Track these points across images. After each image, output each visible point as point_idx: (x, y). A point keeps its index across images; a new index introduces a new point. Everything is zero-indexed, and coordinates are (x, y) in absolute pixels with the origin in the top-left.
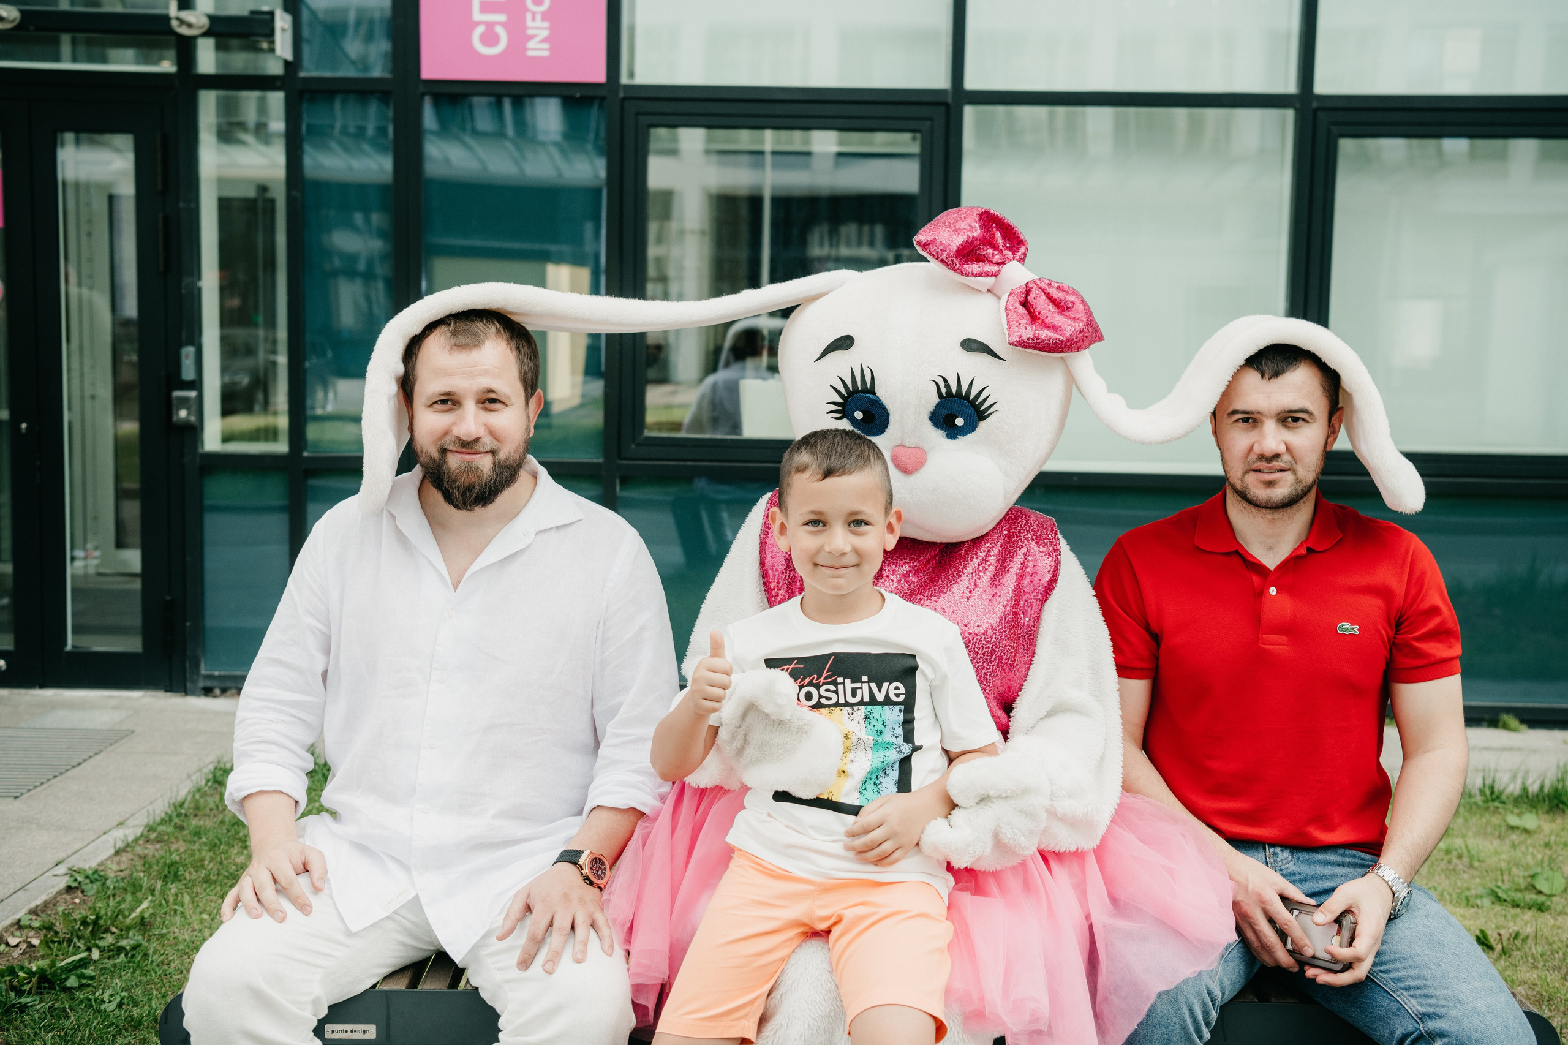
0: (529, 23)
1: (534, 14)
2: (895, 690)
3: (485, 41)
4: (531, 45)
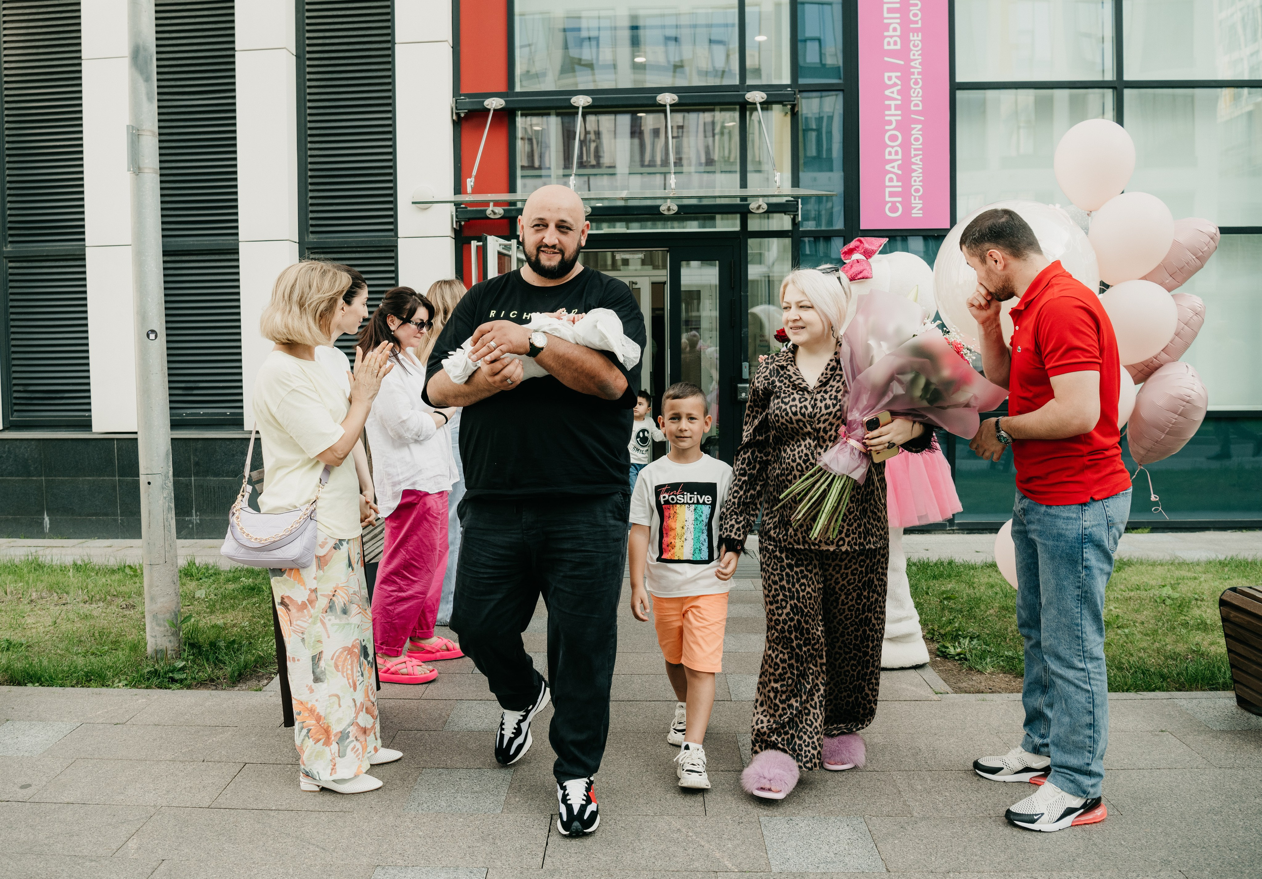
0: (913, 201)
1: (915, 197)
2: (707, 499)
3: (891, 210)
4: (913, 211)
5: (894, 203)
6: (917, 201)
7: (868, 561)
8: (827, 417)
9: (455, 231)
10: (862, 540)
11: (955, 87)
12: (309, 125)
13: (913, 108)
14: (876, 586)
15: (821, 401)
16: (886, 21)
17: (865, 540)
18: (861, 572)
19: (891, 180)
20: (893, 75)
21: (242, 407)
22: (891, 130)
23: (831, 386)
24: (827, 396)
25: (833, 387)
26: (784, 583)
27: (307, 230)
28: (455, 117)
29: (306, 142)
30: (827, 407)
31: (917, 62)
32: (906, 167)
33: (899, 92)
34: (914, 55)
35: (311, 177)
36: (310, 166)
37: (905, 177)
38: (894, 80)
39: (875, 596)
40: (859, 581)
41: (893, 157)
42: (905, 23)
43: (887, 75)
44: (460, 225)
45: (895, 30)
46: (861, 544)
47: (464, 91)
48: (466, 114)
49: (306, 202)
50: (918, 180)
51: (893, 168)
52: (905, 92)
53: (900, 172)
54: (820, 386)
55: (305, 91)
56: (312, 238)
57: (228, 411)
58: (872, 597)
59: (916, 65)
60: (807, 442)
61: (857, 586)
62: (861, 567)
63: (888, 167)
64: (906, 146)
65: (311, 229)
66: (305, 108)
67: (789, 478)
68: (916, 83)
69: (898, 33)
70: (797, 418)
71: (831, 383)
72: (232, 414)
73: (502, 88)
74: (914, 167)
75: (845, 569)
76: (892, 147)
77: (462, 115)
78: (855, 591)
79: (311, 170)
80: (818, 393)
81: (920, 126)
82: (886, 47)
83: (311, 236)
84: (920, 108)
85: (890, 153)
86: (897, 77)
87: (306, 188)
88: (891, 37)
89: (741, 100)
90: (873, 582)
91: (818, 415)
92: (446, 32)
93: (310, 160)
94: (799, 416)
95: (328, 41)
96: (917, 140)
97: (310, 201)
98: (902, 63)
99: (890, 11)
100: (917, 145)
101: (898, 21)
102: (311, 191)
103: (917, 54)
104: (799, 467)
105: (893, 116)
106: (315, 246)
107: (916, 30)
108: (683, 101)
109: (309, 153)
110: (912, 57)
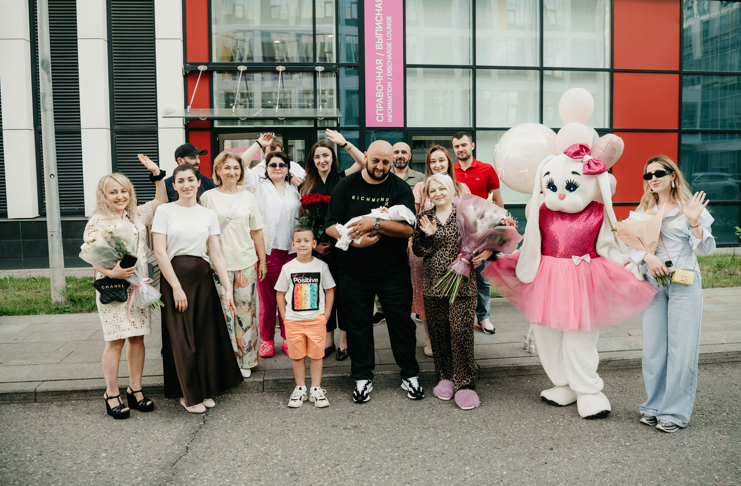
0: (388, 115)
1: (389, 113)
2: (316, 280)
3: (379, 119)
4: (388, 120)
5: (380, 116)
6: (390, 115)
7: (467, 302)
8: (451, 237)
9: (185, 125)
10: (466, 292)
11: (406, 66)
12: (114, 74)
13: (388, 75)
14: (470, 315)
15: (448, 231)
16: (376, 37)
17: (467, 292)
18: (463, 307)
19: (379, 106)
20: (380, 60)
21: (84, 206)
22: (378, 84)
23: (452, 224)
24: (450, 229)
25: (452, 225)
26: (432, 314)
27: (114, 123)
28: (184, 74)
29: (113, 82)
30: (450, 233)
31: (390, 55)
32: (385, 100)
33: (382, 68)
34: (388, 52)
35: (116, 98)
36: (115, 94)
37: (385, 105)
38: (380, 63)
39: (470, 319)
40: (462, 312)
41: (380, 96)
42: (385, 38)
43: (377, 60)
44: (187, 123)
45: (380, 41)
46: (465, 294)
47: (188, 61)
48: (189, 72)
49: (114, 110)
50: (390, 106)
51: (380, 101)
52: (385, 68)
53: (382, 103)
54: (447, 225)
55: (112, 58)
56: (117, 127)
57: (77, 208)
58: (469, 320)
59: (390, 56)
60: (442, 249)
61: (461, 314)
62: (464, 305)
63: (377, 100)
64: (385, 91)
65: (116, 123)
66: (113, 66)
67: (433, 265)
68: (389, 64)
69: (382, 42)
70: (438, 237)
71: (452, 223)
72: (78, 209)
73: (206, 60)
74: (388, 100)
75: (457, 305)
76: (379, 92)
77: (188, 73)
78: (460, 317)
79: (116, 95)
80: (446, 227)
81: (391, 83)
82: (377, 48)
83: (116, 126)
84: (391, 75)
85: (378, 94)
86: (381, 61)
87: (114, 104)
88: (379, 44)
89: (313, 70)
90: (469, 313)
91: (447, 237)
92: (179, 34)
93: (115, 90)
94: (440, 237)
95: (123, 35)
96: (390, 89)
97: (116, 110)
98: (383, 55)
99: (378, 32)
100: (390, 91)
101: (382, 37)
102: (116, 105)
103: (390, 51)
104: (438, 260)
105: (380, 78)
106: (118, 131)
107: (389, 41)
108: (288, 70)
109: (115, 87)
110: (388, 53)
